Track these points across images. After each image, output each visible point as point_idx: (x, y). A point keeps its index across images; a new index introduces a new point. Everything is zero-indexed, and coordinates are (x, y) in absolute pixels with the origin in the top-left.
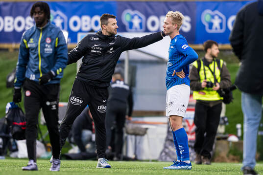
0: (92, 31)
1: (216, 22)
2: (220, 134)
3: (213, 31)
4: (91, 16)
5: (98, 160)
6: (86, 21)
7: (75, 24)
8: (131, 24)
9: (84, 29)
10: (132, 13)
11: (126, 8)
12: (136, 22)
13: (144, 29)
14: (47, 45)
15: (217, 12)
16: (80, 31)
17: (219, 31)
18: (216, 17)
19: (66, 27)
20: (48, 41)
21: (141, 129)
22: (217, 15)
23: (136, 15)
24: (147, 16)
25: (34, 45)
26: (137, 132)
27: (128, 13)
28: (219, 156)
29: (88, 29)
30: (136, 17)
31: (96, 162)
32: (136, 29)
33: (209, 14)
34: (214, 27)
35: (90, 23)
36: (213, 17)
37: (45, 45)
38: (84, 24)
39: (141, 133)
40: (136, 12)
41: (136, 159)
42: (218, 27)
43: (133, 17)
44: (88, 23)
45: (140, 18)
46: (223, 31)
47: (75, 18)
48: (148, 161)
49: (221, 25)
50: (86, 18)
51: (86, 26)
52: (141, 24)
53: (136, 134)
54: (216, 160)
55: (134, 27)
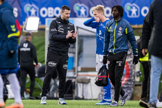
0: (54, 17)
1: (134, 11)
2: (137, 82)
3: (132, 16)
4: (54, 7)
5: (58, 99)
6: (51, 11)
7: (44, 12)
8: (79, 12)
9: (50, 16)
10: (80, 5)
11: (76, 2)
12: (83, 11)
13: (88, 15)
14: (119, 32)
15: (134, 4)
16: (47, 17)
17: (136, 16)
18: (134, 8)
19: (38, 14)
20: (120, 29)
21: (86, 79)
22: (134, 6)
23: (82, 6)
24: (90, 7)
25: (112, 31)
26: (84, 81)
27: (78, 6)
28: (136, 97)
29: (52, 16)
30: (83, 8)
31: (57, 101)
32: (83, 15)
33: (129, 6)
34: (132, 14)
35: (53, 12)
36: (132, 7)
37: (118, 31)
38: (50, 12)
39: (86, 82)
40: (83, 5)
41: (83, 99)
42: (135, 14)
43: (80, 8)
44: (52, 12)
45: (85, 8)
46: (138, 16)
47: (44, 9)
48: (91, 100)
49: (137, 12)
50: (50, 9)
51: (51, 14)
52: (86, 12)
53: (83, 83)
54: (134, 99)
55: (81, 14)
